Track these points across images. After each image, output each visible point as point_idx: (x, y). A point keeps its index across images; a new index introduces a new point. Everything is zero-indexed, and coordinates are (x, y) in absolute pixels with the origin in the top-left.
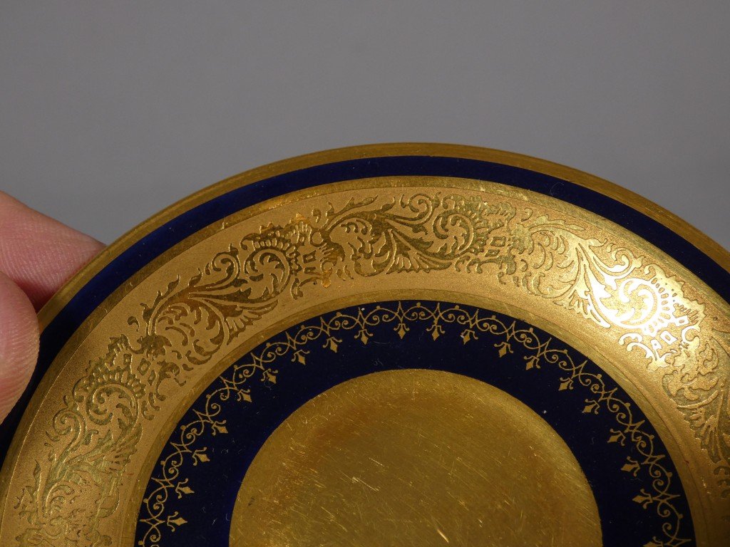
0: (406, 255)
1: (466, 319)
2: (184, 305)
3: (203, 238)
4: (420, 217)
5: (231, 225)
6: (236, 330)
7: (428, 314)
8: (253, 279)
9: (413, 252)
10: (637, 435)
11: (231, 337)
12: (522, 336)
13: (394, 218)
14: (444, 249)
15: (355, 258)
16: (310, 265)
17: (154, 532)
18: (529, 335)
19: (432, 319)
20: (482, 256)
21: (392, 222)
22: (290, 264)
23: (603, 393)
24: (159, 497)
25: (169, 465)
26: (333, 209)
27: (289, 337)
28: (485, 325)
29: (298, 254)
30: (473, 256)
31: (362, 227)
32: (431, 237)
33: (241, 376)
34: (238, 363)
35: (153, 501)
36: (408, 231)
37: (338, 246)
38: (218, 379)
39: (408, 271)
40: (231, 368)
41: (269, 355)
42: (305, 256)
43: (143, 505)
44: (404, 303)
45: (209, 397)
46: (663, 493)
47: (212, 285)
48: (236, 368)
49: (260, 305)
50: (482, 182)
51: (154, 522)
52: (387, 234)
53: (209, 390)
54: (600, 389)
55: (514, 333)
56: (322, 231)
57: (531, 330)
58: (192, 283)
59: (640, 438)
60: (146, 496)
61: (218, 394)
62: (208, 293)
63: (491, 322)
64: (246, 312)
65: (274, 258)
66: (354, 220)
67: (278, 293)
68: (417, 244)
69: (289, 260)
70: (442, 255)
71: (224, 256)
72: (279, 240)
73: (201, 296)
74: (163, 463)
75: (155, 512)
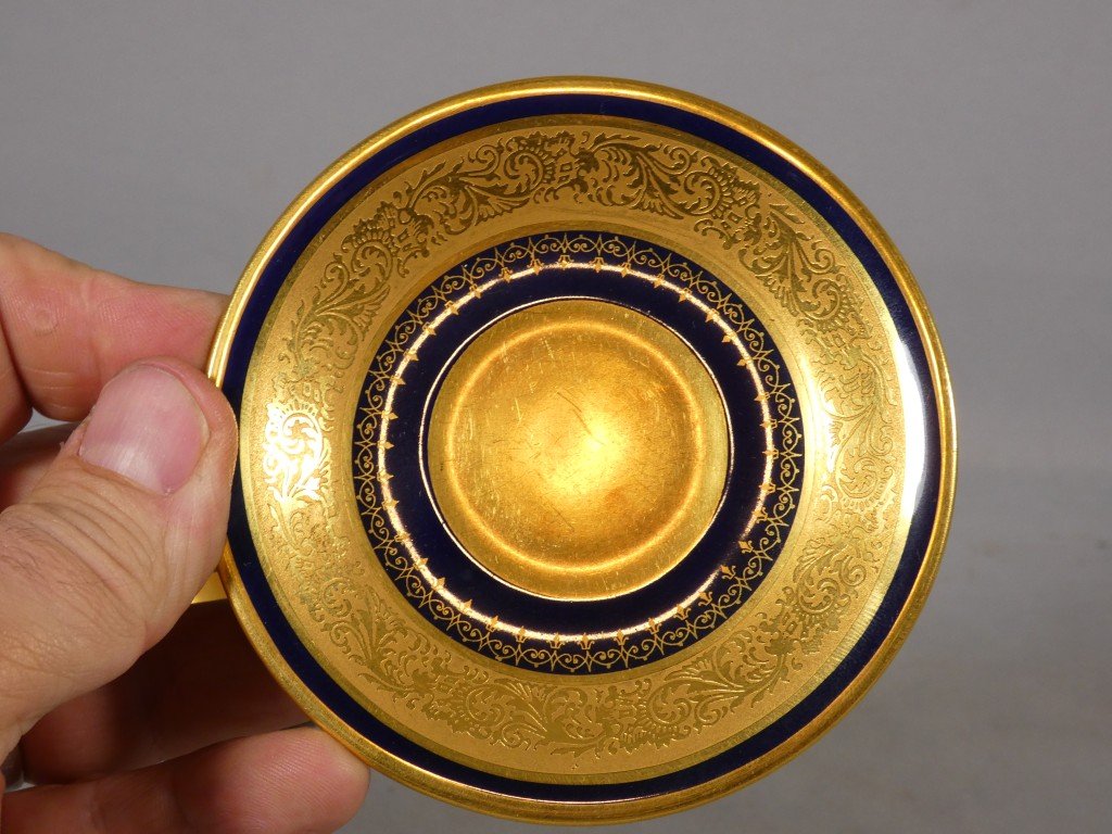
0: (487, 203)
1: (558, 245)
2: (315, 324)
3: (308, 258)
4: (491, 165)
5: (326, 236)
6: (364, 325)
7: (523, 252)
8: (363, 275)
9: (493, 199)
10: (728, 308)
11: (364, 333)
12: (611, 246)
13: (466, 175)
14: (519, 187)
15: (442, 222)
16: (406, 243)
17: (376, 519)
18: (616, 244)
19: (529, 255)
20: (555, 185)
21: (466, 180)
22: (389, 249)
23: (692, 278)
24: (367, 490)
25: (362, 462)
26: (410, 187)
27: (412, 314)
28: (576, 246)
29: (392, 238)
30: (548, 187)
31: (440, 193)
32: (505, 181)
33: (386, 364)
34: (379, 353)
35: (364, 495)
36: (483, 182)
37: (423, 217)
38: (369, 374)
39: (493, 217)
40: (375, 361)
41: (402, 337)
42: (399, 237)
43: (358, 501)
44: (499, 247)
45: (368, 392)
46: (760, 352)
47: (332, 295)
48: (379, 358)
49: (376, 295)
50: (537, 118)
51: (373, 511)
52: (465, 191)
53: (365, 387)
54: (689, 276)
55: (602, 246)
56: (406, 209)
57: (616, 239)
58: (315, 302)
59: (731, 309)
60: (357, 493)
61: (374, 387)
62: (331, 304)
63: (580, 242)
64: (367, 307)
65: (373, 250)
66: (431, 189)
67: (387, 279)
68: (494, 190)
69: (386, 246)
70: (518, 194)
71: (332, 267)
72: (372, 231)
73: (325, 309)
74: (357, 462)
75: (370, 503)
